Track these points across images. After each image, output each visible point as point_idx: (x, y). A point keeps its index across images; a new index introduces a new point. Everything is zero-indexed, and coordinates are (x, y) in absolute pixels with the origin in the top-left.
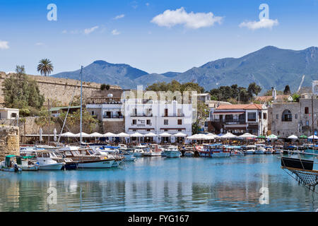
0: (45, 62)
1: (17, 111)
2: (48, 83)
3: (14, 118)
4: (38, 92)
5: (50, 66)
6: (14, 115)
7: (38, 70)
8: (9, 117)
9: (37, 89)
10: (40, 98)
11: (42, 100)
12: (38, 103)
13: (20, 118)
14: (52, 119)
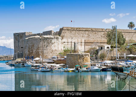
0: (131, 23)
1: (109, 46)
2: (132, 33)
3: (108, 49)
4: (123, 37)
5: (134, 25)
6: (108, 48)
7: (128, 27)
8: (106, 48)
9: (122, 36)
10: (123, 40)
11: (124, 41)
12: (122, 42)
13: (111, 49)
14: (126, 49)
